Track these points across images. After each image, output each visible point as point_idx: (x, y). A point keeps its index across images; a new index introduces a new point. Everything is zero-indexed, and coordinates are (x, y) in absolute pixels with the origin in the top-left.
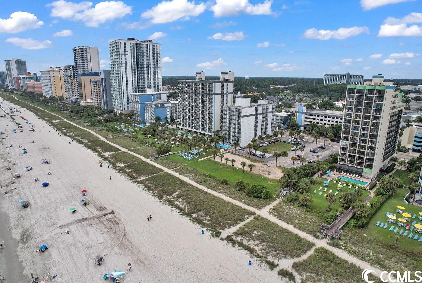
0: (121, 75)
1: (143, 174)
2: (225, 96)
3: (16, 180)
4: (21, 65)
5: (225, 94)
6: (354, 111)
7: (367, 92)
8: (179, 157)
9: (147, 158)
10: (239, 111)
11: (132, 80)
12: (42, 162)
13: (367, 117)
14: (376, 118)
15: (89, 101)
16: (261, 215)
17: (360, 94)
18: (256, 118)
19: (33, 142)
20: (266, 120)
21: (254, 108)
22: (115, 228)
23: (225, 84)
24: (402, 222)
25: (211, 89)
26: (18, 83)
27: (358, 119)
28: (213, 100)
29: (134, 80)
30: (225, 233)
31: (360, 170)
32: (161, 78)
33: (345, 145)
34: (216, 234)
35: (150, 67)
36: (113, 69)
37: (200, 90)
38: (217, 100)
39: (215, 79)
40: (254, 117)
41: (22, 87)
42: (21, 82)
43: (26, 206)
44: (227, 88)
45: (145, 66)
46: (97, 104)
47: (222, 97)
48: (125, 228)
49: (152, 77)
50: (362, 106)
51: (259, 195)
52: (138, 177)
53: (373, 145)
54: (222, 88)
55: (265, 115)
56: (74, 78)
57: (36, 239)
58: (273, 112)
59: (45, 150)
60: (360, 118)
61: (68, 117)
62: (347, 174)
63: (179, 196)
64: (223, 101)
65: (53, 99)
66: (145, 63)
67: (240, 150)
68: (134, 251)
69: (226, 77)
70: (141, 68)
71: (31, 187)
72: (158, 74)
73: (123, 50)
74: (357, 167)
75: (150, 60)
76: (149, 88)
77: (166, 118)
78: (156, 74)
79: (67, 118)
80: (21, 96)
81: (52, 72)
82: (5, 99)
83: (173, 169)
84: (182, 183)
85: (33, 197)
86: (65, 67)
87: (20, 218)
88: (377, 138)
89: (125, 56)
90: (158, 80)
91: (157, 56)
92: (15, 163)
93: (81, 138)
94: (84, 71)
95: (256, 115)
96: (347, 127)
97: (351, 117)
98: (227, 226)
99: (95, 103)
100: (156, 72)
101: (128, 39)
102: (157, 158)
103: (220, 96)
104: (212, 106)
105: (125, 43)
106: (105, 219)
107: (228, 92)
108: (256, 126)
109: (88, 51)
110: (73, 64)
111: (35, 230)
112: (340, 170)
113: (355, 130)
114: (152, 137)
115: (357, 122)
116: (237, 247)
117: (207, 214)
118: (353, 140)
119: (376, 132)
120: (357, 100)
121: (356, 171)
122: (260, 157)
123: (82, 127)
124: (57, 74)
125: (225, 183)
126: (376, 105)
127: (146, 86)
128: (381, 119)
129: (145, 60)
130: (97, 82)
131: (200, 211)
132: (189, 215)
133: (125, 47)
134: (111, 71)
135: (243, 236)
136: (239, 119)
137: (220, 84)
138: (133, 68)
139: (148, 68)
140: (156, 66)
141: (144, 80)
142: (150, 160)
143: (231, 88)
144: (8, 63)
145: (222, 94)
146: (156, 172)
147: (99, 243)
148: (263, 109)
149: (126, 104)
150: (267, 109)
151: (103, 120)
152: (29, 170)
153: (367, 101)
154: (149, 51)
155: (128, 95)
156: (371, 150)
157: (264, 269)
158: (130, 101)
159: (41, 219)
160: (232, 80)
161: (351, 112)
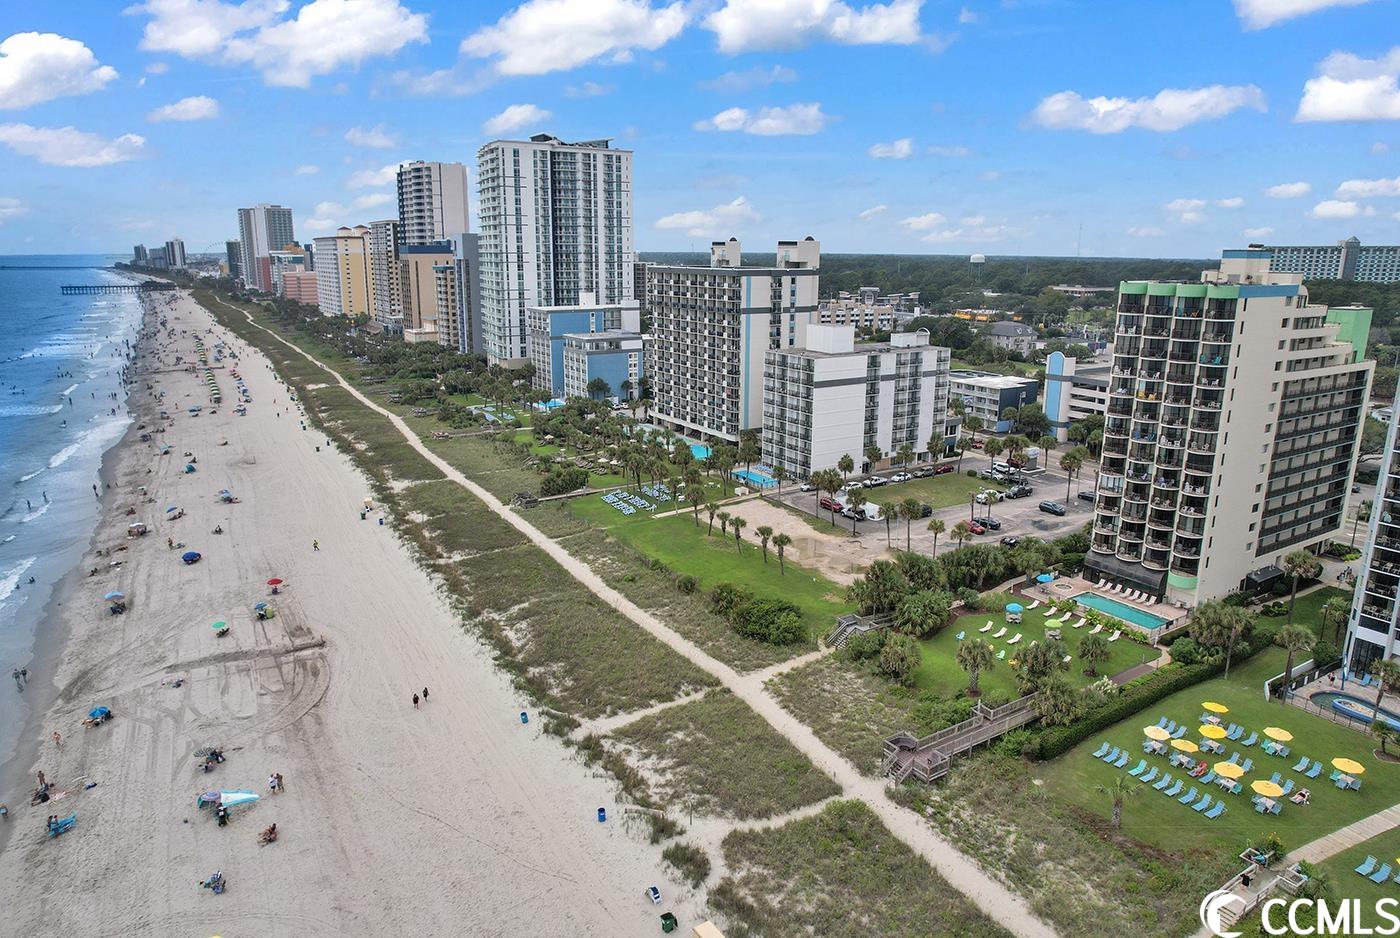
0: (504, 251)
1: (461, 547)
2: (785, 317)
3: (130, 541)
4: (280, 221)
5: (787, 310)
6: (1140, 374)
7: (1182, 306)
8: (600, 505)
9: (505, 503)
10: (809, 366)
11: (538, 266)
12: (217, 499)
13: (1182, 394)
14: (1210, 397)
15: (428, 328)
16: (732, 689)
17: (1157, 313)
18: (872, 392)
19: (226, 443)
20: (914, 399)
21: (864, 360)
22: (304, 683)
23: (786, 280)
24: (1183, 753)
25: (736, 295)
26: (267, 275)
27: (1151, 399)
28: (743, 332)
29: (543, 266)
30: (588, 727)
31: (1156, 576)
32: (631, 258)
33: (1113, 489)
34: (557, 725)
35: (596, 226)
36: (486, 233)
37: (707, 297)
38: (756, 331)
39: (756, 264)
40: (863, 387)
41: (275, 285)
42: (274, 269)
43: (119, 609)
44: (793, 293)
45: (581, 221)
46: (446, 337)
47: (776, 322)
48: (327, 687)
49: (602, 258)
50: (1165, 356)
51: (764, 630)
52: (445, 555)
53: (1199, 493)
54: (774, 291)
55: (907, 383)
56: (397, 257)
57: (100, 694)
58: (938, 373)
59: (246, 466)
60: (1158, 397)
61: (354, 376)
62: (1113, 588)
63: (524, 615)
64: (779, 334)
65: (340, 322)
66: (581, 212)
67: (803, 494)
68: (314, 748)
69: (794, 255)
70: (567, 228)
71: (158, 561)
72: (620, 248)
73: (510, 172)
74: (1147, 565)
75: (596, 202)
76: (589, 289)
77: (627, 385)
78: (616, 247)
79: (350, 379)
80: (265, 311)
81: (343, 240)
82: (220, 322)
83: (556, 540)
84: (561, 576)
85: (149, 587)
86: (376, 226)
87: (93, 637)
88: (1212, 469)
89: (517, 191)
90: (620, 266)
91: (619, 190)
92: (153, 497)
93: (355, 439)
94: (421, 237)
95: (872, 384)
96: (1120, 427)
97: (1130, 392)
98: (609, 709)
99: (442, 336)
100: (615, 238)
101: (533, 139)
102: (533, 503)
103: (768, 317)
104: (738, 348)
105: (516, 153)
106: (291, 658)
107: (796, 305)
108: (871, 419)
109: (435, 176)
110: (395, 217)
111: (108, 671)
112: (1093, 575)
113: (1143, 437)
114: (557, 441)
115: (1151, 410)
116: (598, 768)
117: (568, 672)
118: (1140, 470)
119: (1207, 446)
120: (1153, 335)
121: (1144, 580)
122: (853, 518)
123: (379, 405)
124: (356, 247)
125: (688, 587)
126: (1208, 353)
127: (582, 284)
128: (1224, 400)
129: (580, 203)
130: (448, 271)
131: (558, 660)
132: (519, 669)
133: (516, 163)
134: (480, 238)
135: (638, 741)
136: (808, 395)
137: (768, 280)
138: (541, 230)
139: (588, 227)
140: (615, 220)
141: (576, 267)
142: (511, 510)
143: (807, 289)
144: (245, 215)
145: (775, 311)
146: (503, 542)
147: (239, 718)
148: (900, 364)
149: (516, 340)
150: (916, 360)
151: (443, 388)
152: (175, 518)
153: (1181, 337)
154: (595, 175)
155: (522, 313)
156: (1193, 509)
157: (633, 838)
158: (528, 331)
159: (136, 644)
160: (813, 264)
161: (1131, 374)
